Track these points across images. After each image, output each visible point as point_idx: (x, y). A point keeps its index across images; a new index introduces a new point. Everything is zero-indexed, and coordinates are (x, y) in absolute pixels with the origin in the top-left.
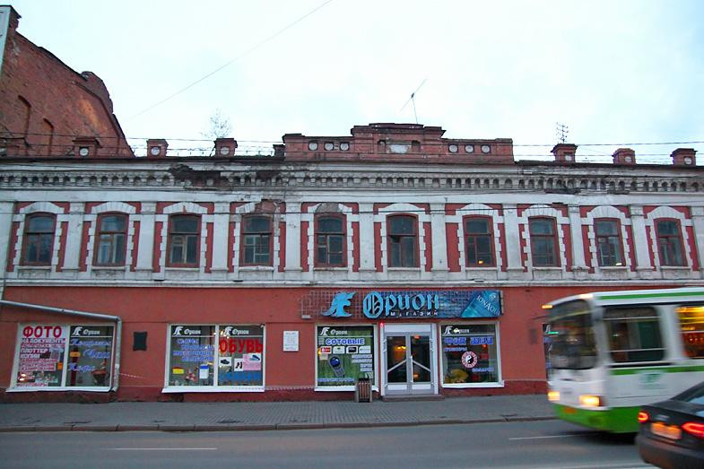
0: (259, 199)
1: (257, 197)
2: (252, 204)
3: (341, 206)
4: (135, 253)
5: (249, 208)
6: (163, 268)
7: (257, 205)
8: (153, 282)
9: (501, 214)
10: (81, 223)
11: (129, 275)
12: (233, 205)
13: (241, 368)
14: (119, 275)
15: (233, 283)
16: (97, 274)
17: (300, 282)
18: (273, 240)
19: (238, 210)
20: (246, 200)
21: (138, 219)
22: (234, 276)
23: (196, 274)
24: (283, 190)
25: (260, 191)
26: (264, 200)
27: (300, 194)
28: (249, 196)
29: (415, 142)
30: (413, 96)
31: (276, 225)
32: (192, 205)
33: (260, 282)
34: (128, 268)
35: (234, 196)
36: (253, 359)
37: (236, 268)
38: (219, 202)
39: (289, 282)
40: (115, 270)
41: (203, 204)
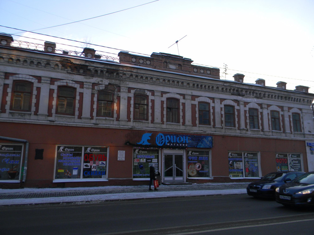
0: (107, 83)
1: (106, 82)
2: (103, 85)
3: (146, 92)
4: (37, 105)
5: (102, 87)
6: (54, 115)
7: (106, 86)
8: (48, 122)
9: (214, 102)
10: (3, 85)
11: (33, 117)
12: (94, 84)
13: (95, 169)
14: (27, 117)
15: (94, 125)
16: (12, 115)
17: (127, 127)
18: (113, 105)
19: (96, 87)
20: (100, 83)
21: (39, 86)
22: (94, 121)
23: (73, 119)
24: (119, 80)
25: (107, 79)
26: (109, 84)
27: (128, 83)
28: (102, 81)
29: (180, 65)
30: (177, 42)
31: (115, 97)
32: (71, 82)
33: (107, 125)
34: (33, 113)
35: (94, 80)
36: (101, 164)
37: (95, 117)
38: (86, 82)
39: (122, 126)
40: (25, 114)
41: (77, 82)
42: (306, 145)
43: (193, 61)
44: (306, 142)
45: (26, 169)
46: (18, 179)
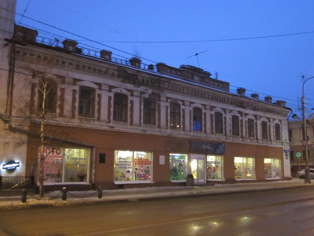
0: (150, 92)
1: (150, 91)
2: (148, 94)
3: (179, 101)
4: (99, 111)
5: (147, 96)
6: (112, 121)
7: (150, 95)
8: (109, 128)
9: (225, 113)
10: (72, 90)
11: (97, 123)
12: (142, 93)
13: (143, 172)
14: (92, 123)
15: (143, 131)
16: (81, 121)
17: (166, 134)
18: (155, 113)
19: (142, 96)
20: (146, 92)
21: (100, 93)
22: (141, 128)
23: (126, 125)
24: (160, 90)
25: (151, 88)
26: (153, 93)
27: (165, 93)
28: (147, 90)
29: (202, 77)
30: (197, 54)
31: (157, 106)
32: (124, 90)
33: (152, 132)
34: (96, 119)
35: (142, 89)
36: (147, 168)
37: (142, 124)
38: (136, 91)
39: (163, 133)
40: (90, 120)
41: (128, 90)
42: (283, 152)
43: (211, 75)
44: (284, 149)
45: (94, 172)
46: (86, 181)
